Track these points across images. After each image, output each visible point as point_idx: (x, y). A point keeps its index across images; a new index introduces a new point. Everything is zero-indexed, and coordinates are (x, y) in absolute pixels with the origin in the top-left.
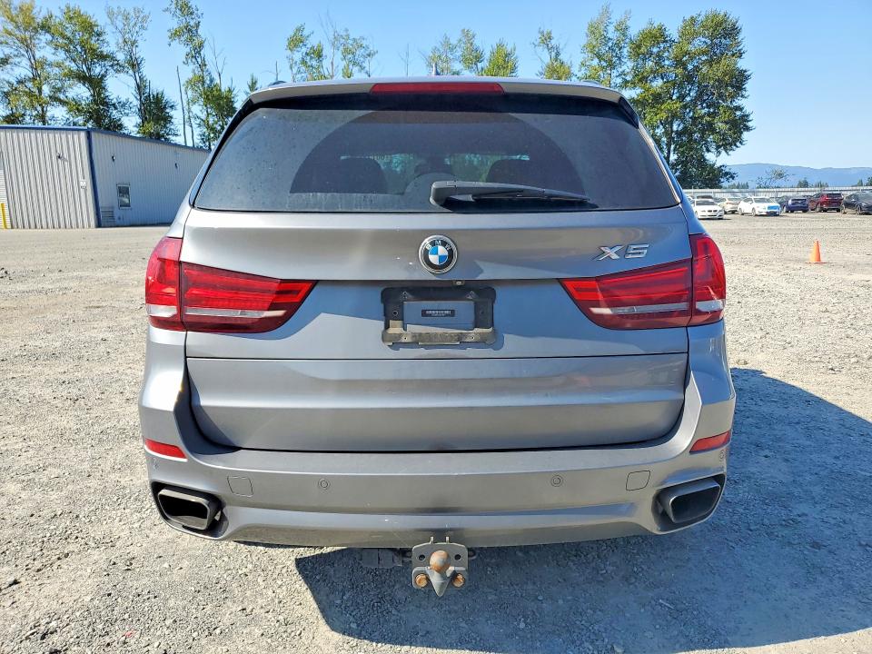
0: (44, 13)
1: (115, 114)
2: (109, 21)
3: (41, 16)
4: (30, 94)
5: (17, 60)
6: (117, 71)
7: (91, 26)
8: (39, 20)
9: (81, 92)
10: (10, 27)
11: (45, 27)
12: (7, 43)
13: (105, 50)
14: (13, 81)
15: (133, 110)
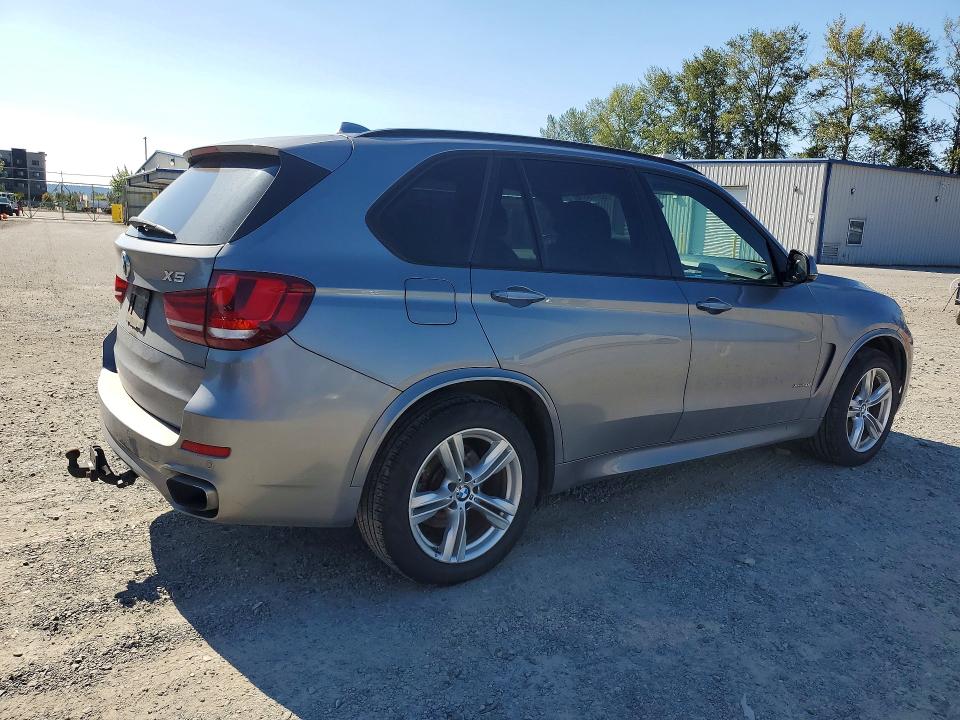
0: (873, 37)
1: (924, 138)
2: (944, 34)
3: (870, 41)
4: (838, 125)
5: (833, 91)
6: (940, 91)
7: (921, 44)
8: (865, 46)
9: (893, 118)
10: (834, 57)
11: (870, 53)
12: (827, 75)
13: (931, 67)
14: (824, 112)
15: (948, 133)
